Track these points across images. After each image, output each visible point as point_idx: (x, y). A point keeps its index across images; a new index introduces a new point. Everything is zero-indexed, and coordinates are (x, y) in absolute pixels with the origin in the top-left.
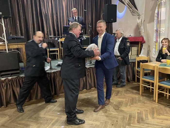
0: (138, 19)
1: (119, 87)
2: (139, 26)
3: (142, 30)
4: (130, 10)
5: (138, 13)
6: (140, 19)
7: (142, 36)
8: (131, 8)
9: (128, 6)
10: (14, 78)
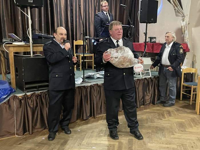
0: (182, 21)
1: (167, 106)
2: (183, 30)
3: (187, 35)
4: (175, 10)
5: (183, 14)
6: (185, 21)
7: (186, 43)
8: (177, 6)
9: (173, 4)
10: (42, 92)
